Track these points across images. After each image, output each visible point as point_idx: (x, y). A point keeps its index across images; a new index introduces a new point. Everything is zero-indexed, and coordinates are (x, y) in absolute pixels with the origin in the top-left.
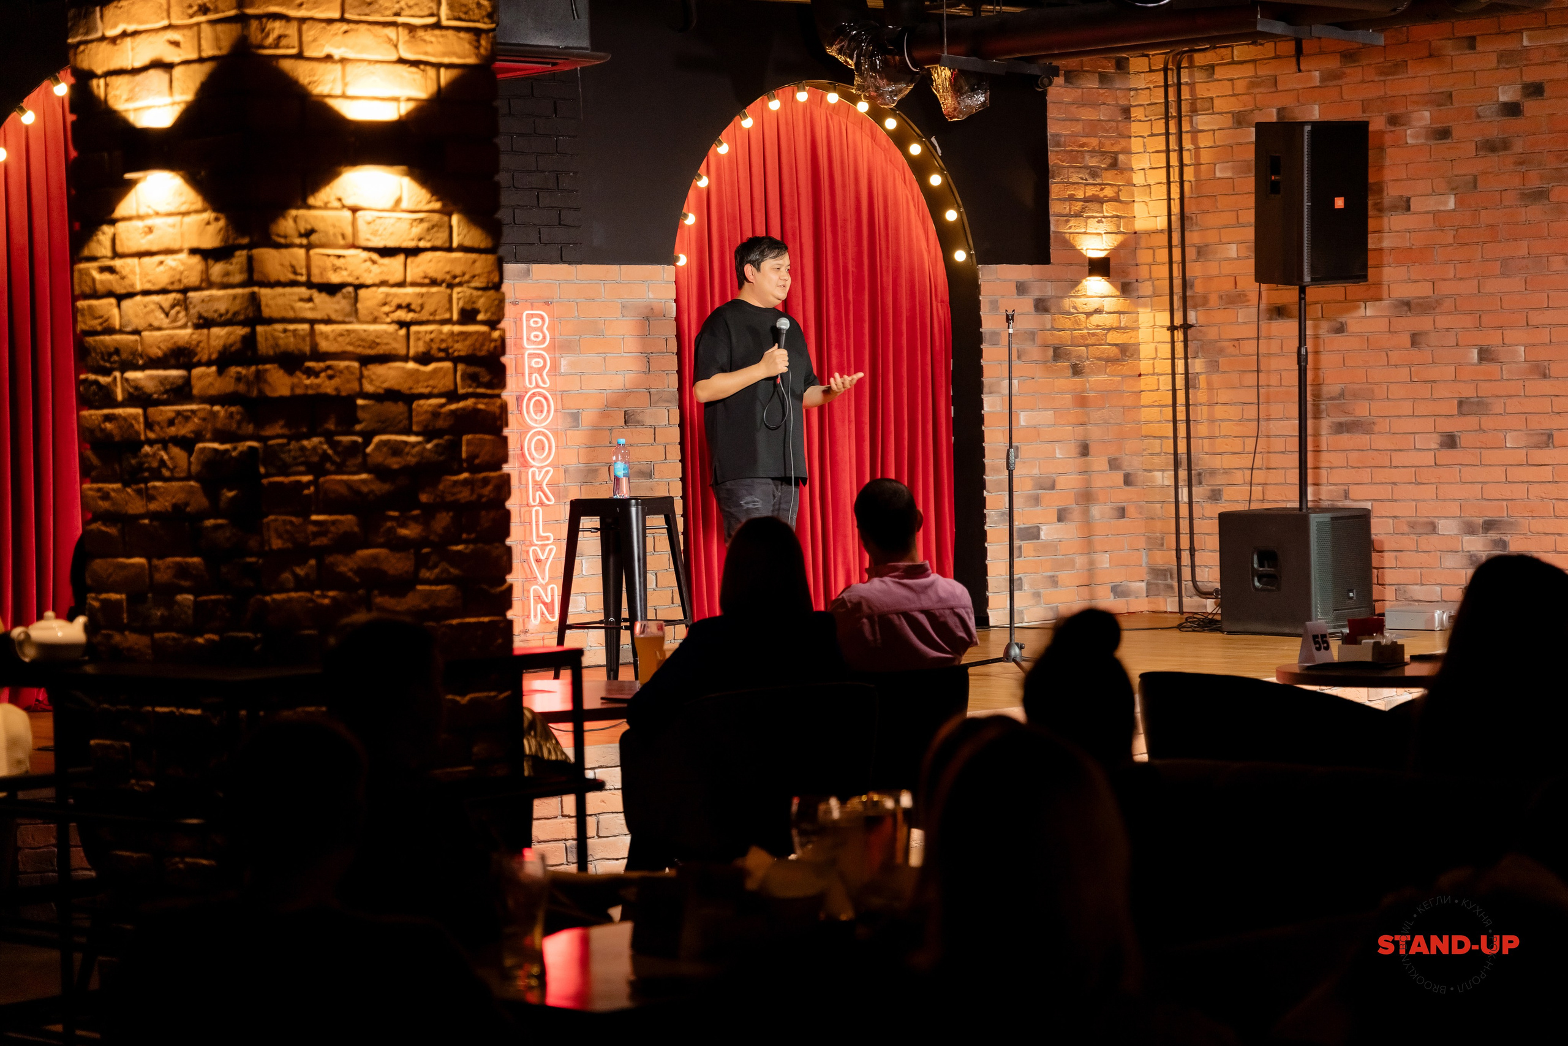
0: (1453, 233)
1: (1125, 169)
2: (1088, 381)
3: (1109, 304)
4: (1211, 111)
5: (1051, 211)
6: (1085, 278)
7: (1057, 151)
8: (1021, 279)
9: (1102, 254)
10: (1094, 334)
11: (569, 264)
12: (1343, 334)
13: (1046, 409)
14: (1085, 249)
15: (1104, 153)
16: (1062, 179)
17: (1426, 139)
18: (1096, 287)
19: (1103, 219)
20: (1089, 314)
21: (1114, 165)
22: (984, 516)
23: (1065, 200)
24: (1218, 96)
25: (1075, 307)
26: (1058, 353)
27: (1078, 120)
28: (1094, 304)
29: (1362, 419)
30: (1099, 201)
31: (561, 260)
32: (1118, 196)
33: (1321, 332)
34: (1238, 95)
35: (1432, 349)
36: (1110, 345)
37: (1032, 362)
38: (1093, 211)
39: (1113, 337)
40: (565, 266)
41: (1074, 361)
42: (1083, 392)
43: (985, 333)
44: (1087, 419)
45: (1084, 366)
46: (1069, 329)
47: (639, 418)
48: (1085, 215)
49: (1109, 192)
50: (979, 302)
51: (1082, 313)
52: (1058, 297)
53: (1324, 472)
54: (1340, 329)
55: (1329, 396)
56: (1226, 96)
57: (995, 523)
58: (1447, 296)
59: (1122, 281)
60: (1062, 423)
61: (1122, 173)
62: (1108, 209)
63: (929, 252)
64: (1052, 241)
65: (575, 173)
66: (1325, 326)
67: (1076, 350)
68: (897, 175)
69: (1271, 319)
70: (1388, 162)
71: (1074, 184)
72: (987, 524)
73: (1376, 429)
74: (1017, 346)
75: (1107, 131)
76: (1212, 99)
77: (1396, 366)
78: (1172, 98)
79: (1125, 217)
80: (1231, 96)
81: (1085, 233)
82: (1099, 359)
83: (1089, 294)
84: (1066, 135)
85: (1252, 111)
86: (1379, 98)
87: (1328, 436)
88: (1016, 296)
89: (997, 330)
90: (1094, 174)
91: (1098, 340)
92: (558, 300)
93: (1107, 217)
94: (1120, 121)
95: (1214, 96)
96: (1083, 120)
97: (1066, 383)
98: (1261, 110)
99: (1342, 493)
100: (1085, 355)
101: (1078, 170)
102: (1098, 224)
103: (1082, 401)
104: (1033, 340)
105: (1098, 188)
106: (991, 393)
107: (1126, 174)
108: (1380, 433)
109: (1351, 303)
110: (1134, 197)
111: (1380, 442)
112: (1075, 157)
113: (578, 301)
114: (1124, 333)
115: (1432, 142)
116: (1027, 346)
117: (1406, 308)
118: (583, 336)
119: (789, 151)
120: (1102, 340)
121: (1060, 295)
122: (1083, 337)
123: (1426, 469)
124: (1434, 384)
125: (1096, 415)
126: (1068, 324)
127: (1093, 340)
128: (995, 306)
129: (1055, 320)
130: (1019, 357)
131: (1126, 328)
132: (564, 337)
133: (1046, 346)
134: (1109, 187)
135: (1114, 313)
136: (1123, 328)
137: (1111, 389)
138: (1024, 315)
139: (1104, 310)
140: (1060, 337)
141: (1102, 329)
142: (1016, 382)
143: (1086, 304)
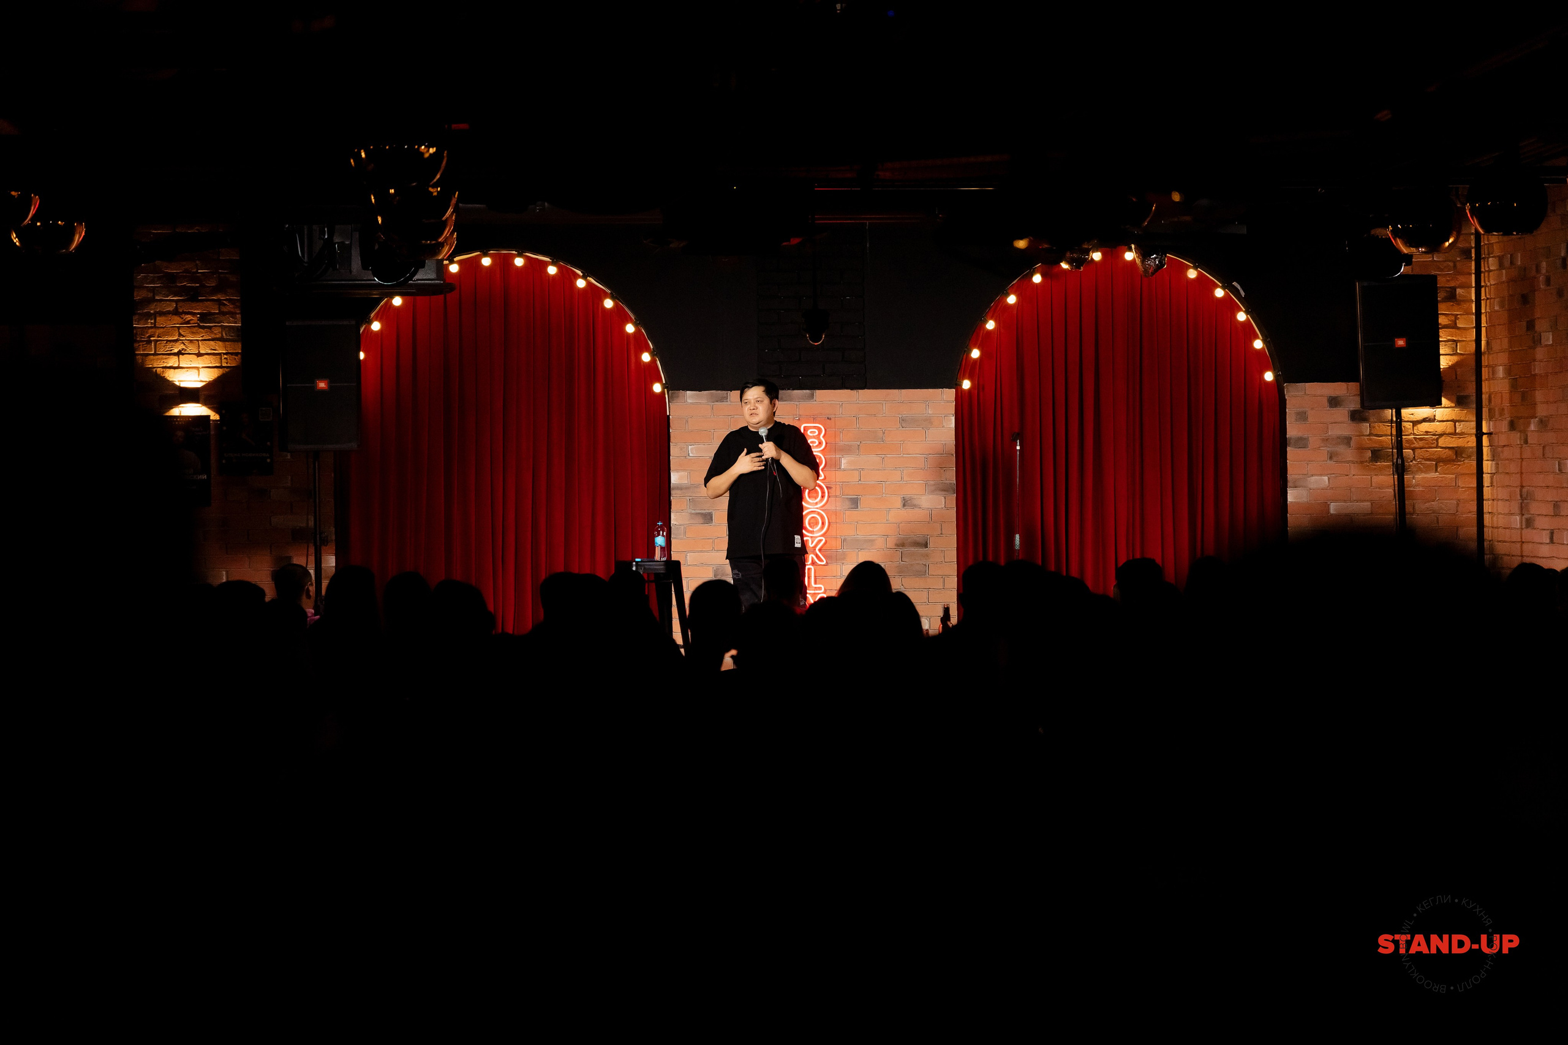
1: (1462, 301)
2: (1413, 478)
3: (1440, 414)
8: (1333, 394)
10: (1421, 439)
11: (852, 388)
13: (1362, 501)
20: (1415, 423)
26: (1377, 455)
28: (1421, 414)
31: (844, 386)
32: (1456, 324)
36: (1442, 448)
37: (1348, 462)
39: (1442, 442)
40: (847, 391)
42: (1408, 487)
43: (1290, 439)
45: (1410, 466)
47: (916, 502)
50: (1286, 413)
51: (1408, 421)
54: (1526, 440)
58: (1551, 415)
59: (1458, 394)
60: (1381, 512)
61: (1459, 304)
65: (861, 323)
74: (1328, 449)
75: (1442, 270)
79: (1464, 341)
82: (1428, 459)
88: (1328, 408)
89: (1305, 436)
91: (1427, 444)
94: (1458, 261)
100: (1412, 455)
104: (1348, 443)
106: (1295, 487)
107: (1465, 306)
113: (859, 416)
114: (1460, 438)
116: (1341, 449)
118: (863, 442)
120: (1432, 444)
127: (1421, 444)
128: (1302, 416)
129: (1374, 427)
130: (1331, 458)
131: (1462, 434)
132: (843, 443)
133: (1361, 449)
134: (1444, 317)
135: (1447, 421)
136: (1459, 434)
137: (1442, 485)
138: (1339, 423)
139: (1435, 419)
140: (1381, 441)
141: (1433, 435)
142: (1326, 478)
143: (1412, 414)
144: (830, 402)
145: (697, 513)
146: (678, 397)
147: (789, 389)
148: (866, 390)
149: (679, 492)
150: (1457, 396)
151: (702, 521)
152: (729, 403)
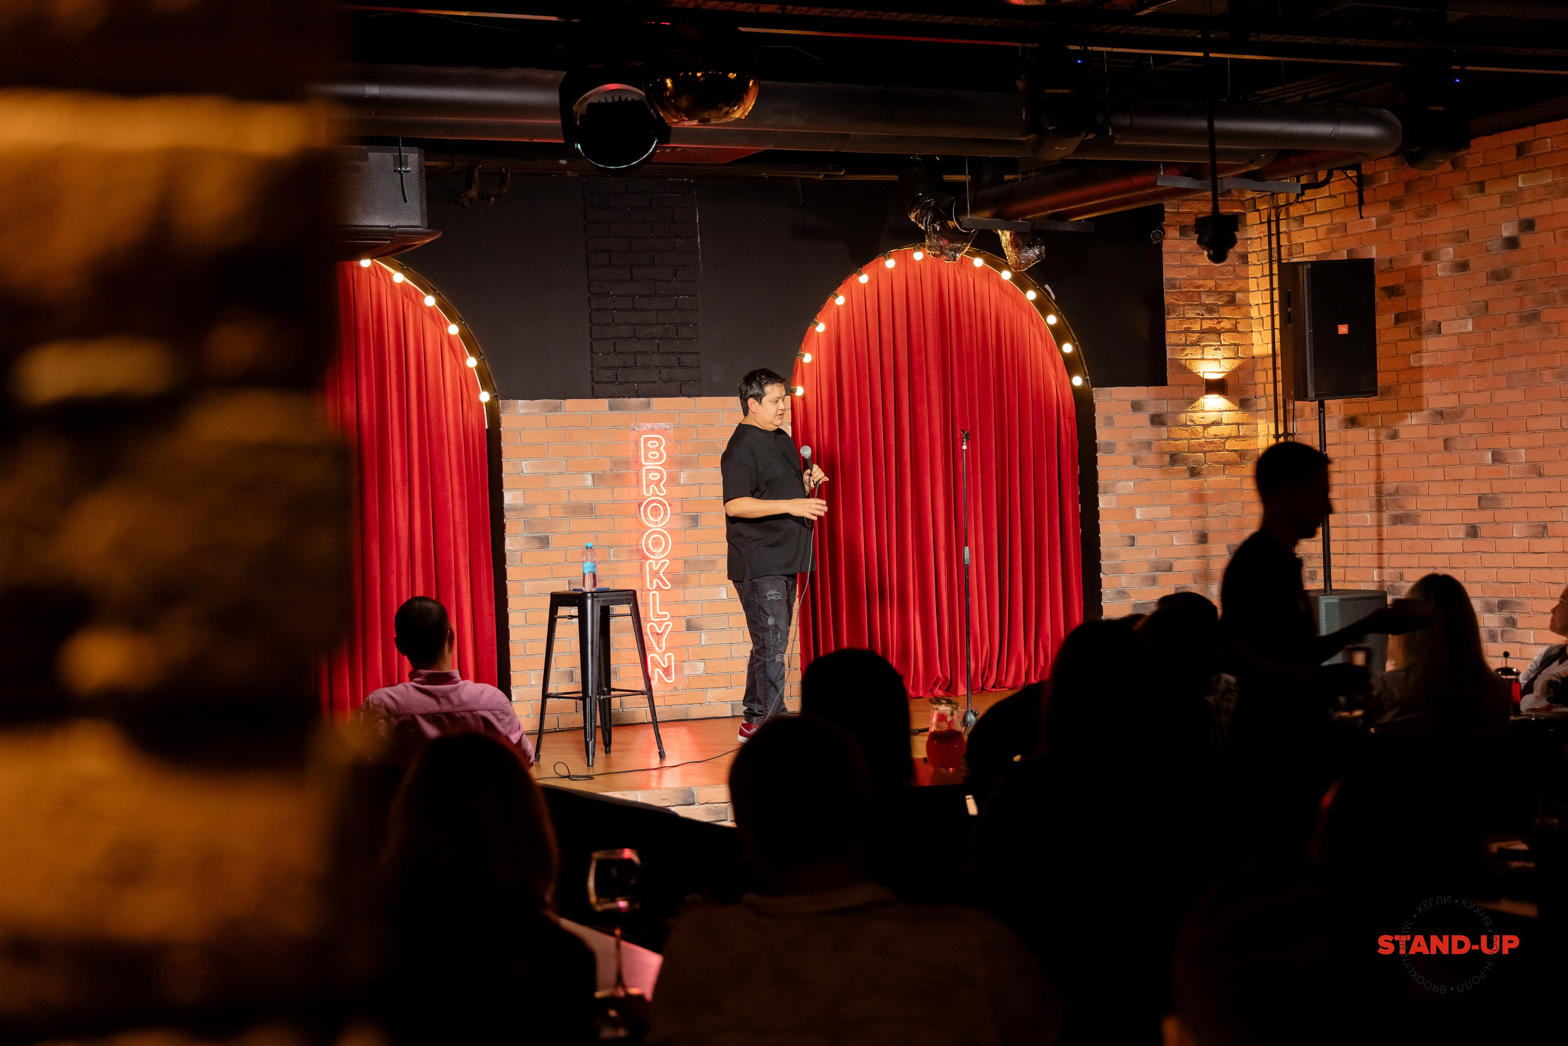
0: (1471, 351)
1: (1243, 305)
2: (1206, 481)
3: (1227, 417)
4: (1302, 255)
5: (1167, 342)
6: (1203, 396)
7: (1171, 293)
8: (1135, 398)
9: (1220, 376)
10: (1211, 443)
11: (689, 396)
12: (1396, 440)
13: (1163, 505)
14: (1202, 372)
15: (1220, 293)
16: (1177, 315)
17: (1451, 271)
18: (1214, 404)
19: (1220, 347)
20: (1206, 426)
21: (1232, 301)
22: (1100, 594)
23: (1181, 332)
24: (1307, 242)
25: (1193, 421)
26: (1175, 459)
27: (1194, 266)
28: (1212, 417)
29: (1411, 513)
30: (1218, 333)
31: (680, 394)
32: (1236, 328)
33: (1381, 438)
34: (1321, 239)
35: (1458, 451)
36: (1228, 451)
37: (1148, 467)
38: (1210, 341)
39: (1231, 444)
40: (685, 399)
41: (1191, 465)
42: (1201, 490)
43: (1100, 444)
44: (1204, 513)
45: (1202, 469)
46: (1185, 439)
48: (1202, 344)
49: (1226, 324)
50: (1094, 418)
51: (1199, 425)
52: (1173, 413)
53: (1385, 557)
54: (1394, 436)
55: (1387, 493)
56: (1312, 241)
57: (1111, 600)
58: (1469, 406)
59: (1240, 397)
60: (1180, 516)
61: (1239, 309)
62: (1226, 339)
63: (1057, 378)
64: (1168, 366)
65: (695, 324)
66: (1384, 433)
67: (1193, 456)
68: (1024, 317)
69: (1346, 428)
70: (1424, 293)
71: (1189, 319)
72: (1103, 601)
73: (1421, 520)
74: (1133, 454)
75: (1224, 274)
76: (1302, 244)
77: (1434, 466)
78: (1274, 245)
79: (1243, 345)
80: (1315, 241)
81: (1202, 359)
82: (1217, 463)
83: (1206, 409)
84: (1180, 279)
85: (1330, 253)
86: (1418, 237)
87: (1387, 526)
88: (1131, 413)
89: (1112, 441)
90: (1210, 309)
91: (1216, 447)
92: (678, 426)
93: (1225, 345)
94: (1237, 265)
95: (1304, 241)
96: (1198, 266)
97: (1183, 484)
98: (1336, 252)
99: (1398, 575)
100: (1203, 460)
101: (1194, 307)
102: (1215, 351)
103: (1200, 498)
104: (1150, 448)
105: (1215, 321)
106: (1106, 493)
107: (1244, 310)
108: (1423, 524)
109: (1401, 414)
110: (1252, 328)
111: (1425, 532)
112: (1192, 297)
113: (696, 426)
114: (1243, 441)
115: (1455, 274)
116: (1144, 453)
117: (1439, 417)
118: (702, 454)
119: (917, 301)
120: (1220, 447)
121: (1178, 411)
122: (1200, 445)
123: (1456, 555)
124: (1461, 483)
125: (1213, 509)
126: (1185, 434)
127: (1211, 447)
128: (1110, 421)
129: (1171, 431)
130: (1135, 463)
131: (1245, 437)
132: (682, 455)
133: (1162, 453)
134: (1226, 321)
135: (1232, 424)
136: (1242, 437)
137: (1230, 487)
138: (1140, 428)
139: (1222, 423)
140: (1177, 445)
141: (1221, 438)
142: (1131, 483)
143: (1203, 418)
144: (667, 411)
145: (535, 537)
146: (509, 406)
147: (624, 397)
148: (702, 397)
149: (513, 513)
150: (1240, 399)
151: (539, 546)
152: (563, 413)
